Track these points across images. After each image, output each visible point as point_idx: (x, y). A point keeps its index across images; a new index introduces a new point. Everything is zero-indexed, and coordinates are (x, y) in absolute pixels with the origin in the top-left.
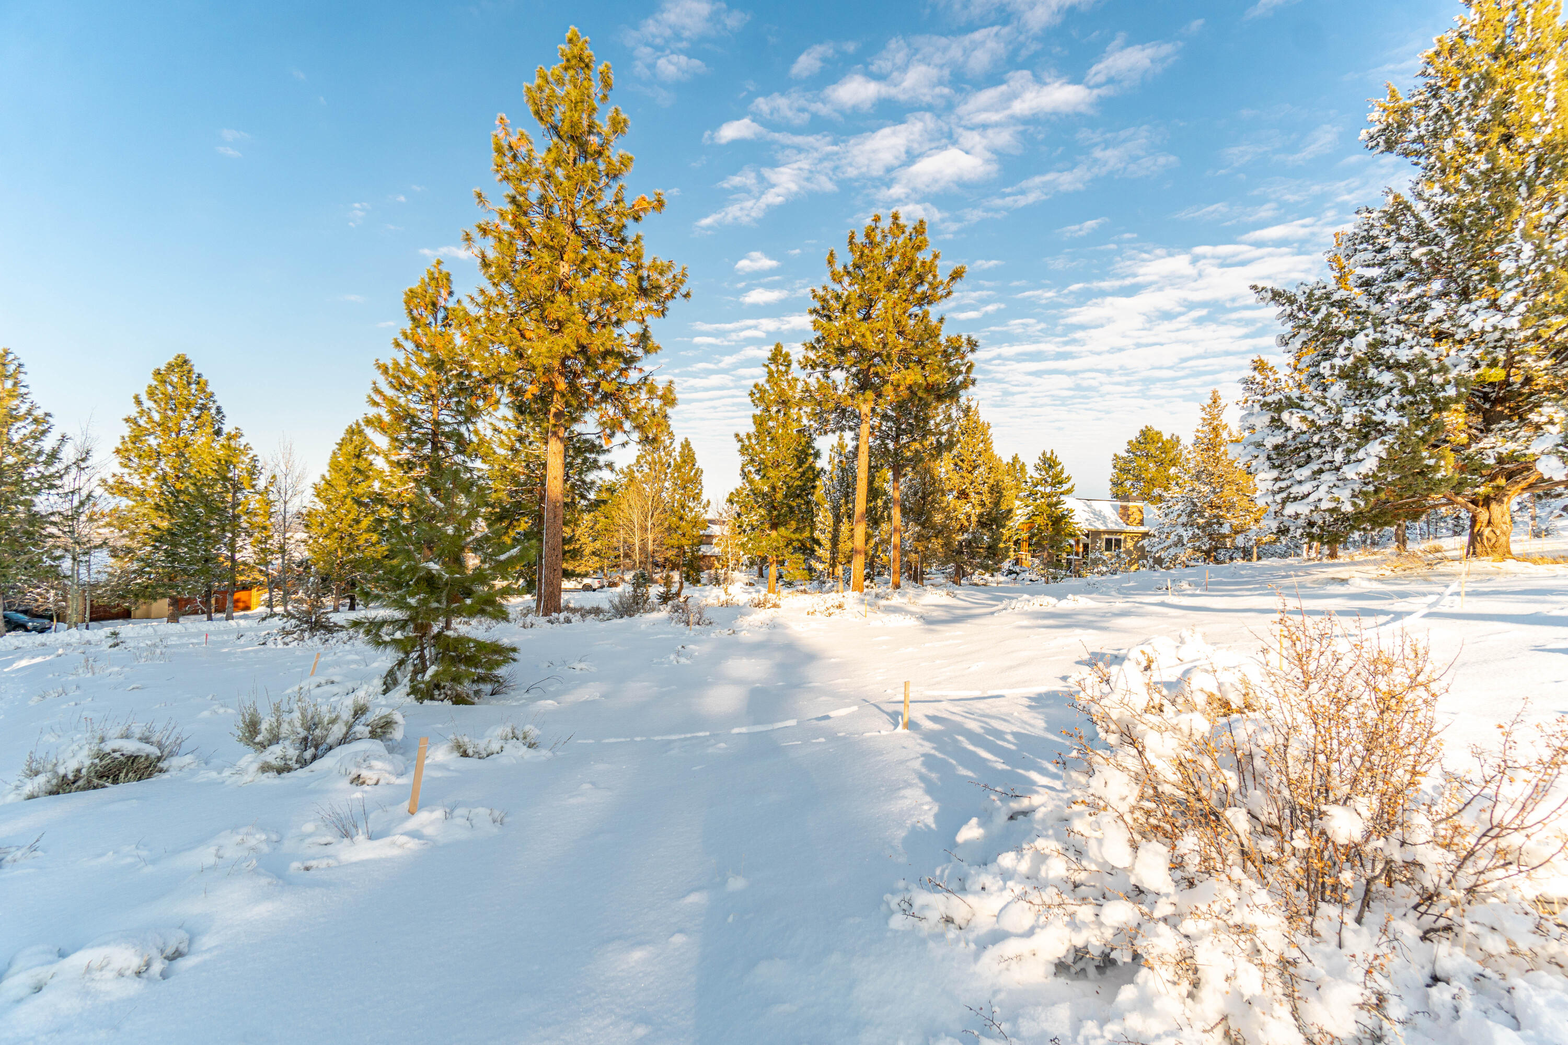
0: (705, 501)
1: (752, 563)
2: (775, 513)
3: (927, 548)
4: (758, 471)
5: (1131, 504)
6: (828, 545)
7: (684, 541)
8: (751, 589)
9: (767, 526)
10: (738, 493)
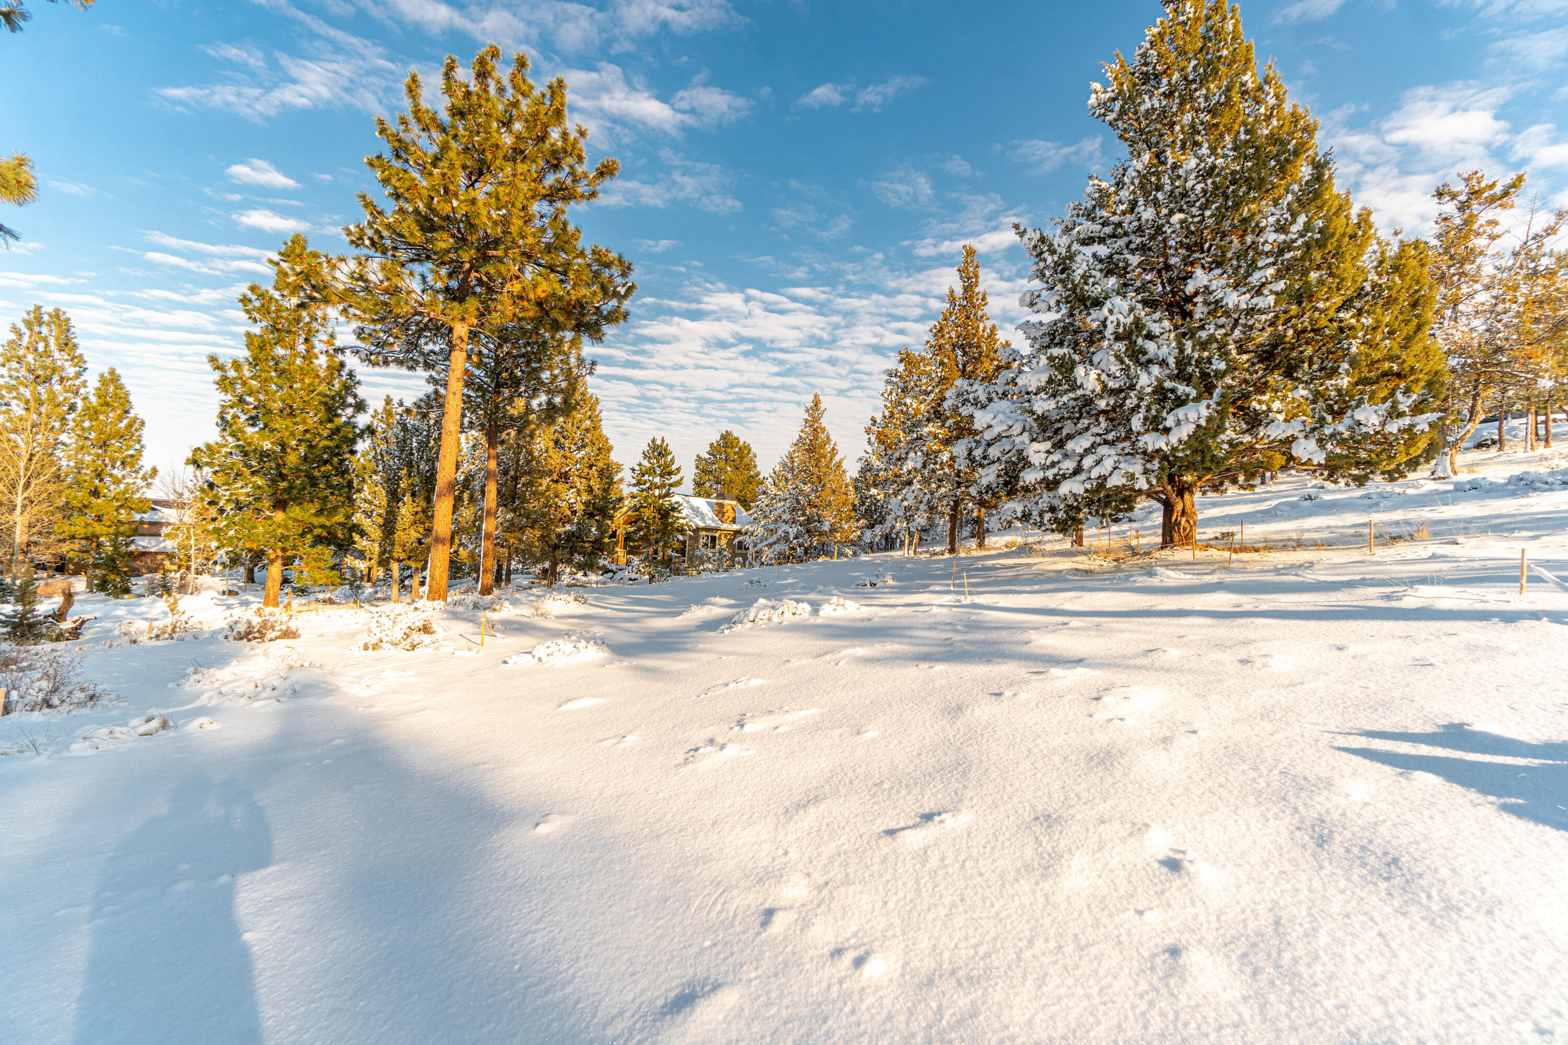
0: (147, 468)
1: (235, 561)
2: (283, 485)
3: (521, 540)
4: (253, 421)
5: (726, 502)
6: (376, 533)
7: (98, 528)
8: (232, 600)
9: (267, 504)
10: (211, 450)
